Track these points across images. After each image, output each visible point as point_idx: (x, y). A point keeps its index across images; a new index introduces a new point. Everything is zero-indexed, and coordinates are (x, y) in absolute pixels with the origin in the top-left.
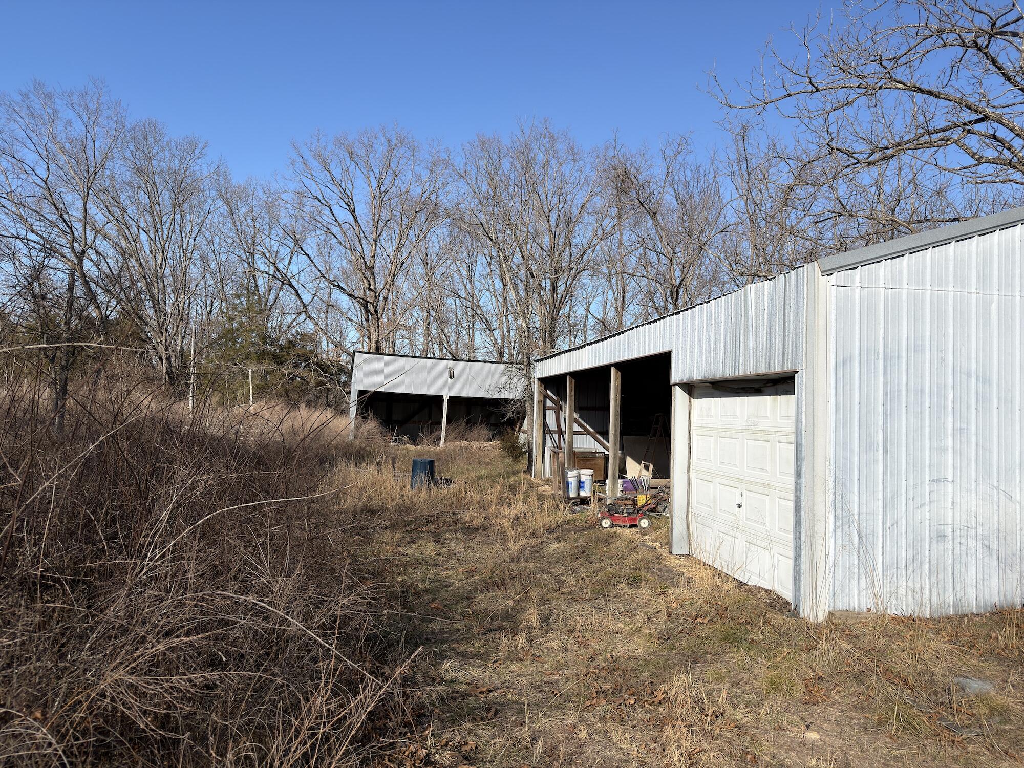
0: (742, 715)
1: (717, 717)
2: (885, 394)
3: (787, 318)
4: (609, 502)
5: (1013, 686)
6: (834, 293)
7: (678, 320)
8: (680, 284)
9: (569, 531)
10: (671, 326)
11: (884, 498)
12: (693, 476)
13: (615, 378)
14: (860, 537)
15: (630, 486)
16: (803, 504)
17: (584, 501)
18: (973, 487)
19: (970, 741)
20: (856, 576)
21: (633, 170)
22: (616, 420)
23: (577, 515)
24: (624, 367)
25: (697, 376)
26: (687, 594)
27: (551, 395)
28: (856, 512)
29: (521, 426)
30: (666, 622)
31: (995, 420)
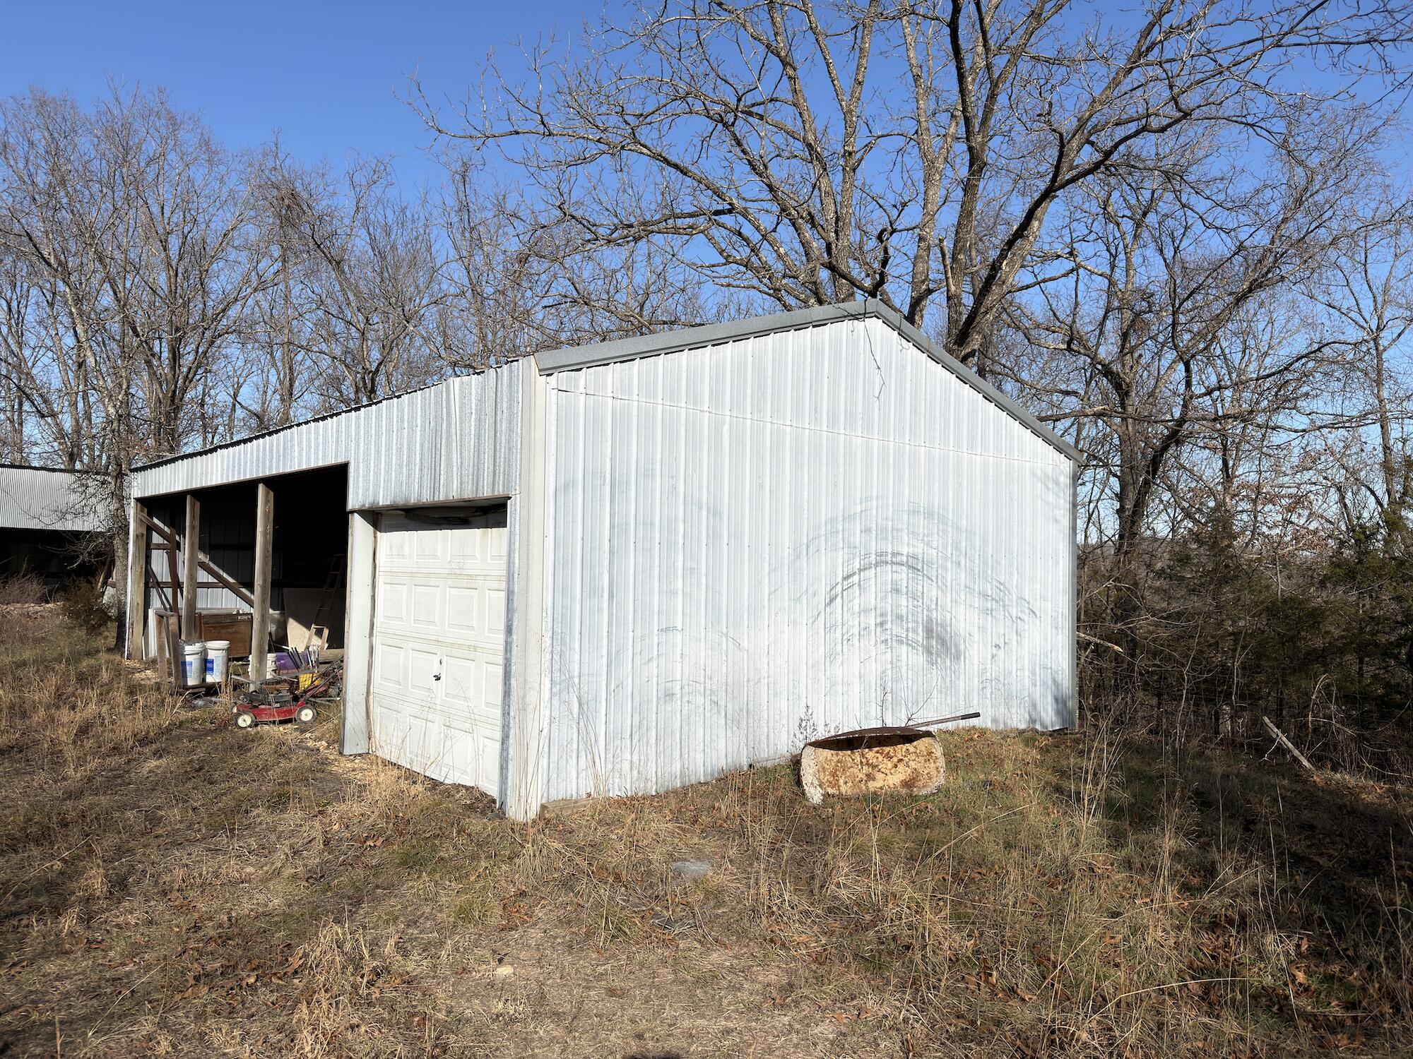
0: (415, 965)
1: (378, 975)
2: (612, 527)
3: (498, 426)
4: (252, 688)
5: (730, 861)
6: (554, 398)
7: (358, 418)
8: (377, 370)
9: (179, 738)
10: (348, 426)
11: (609, 654)
12: (377, 640)
13: (263, 502)
14: (580, 705)
15: (289, 662)
16: (514, 668)
17: (212, 690)
18: (703, 635)
19: (683, 936)
20: (574, 755)
21: (305, 195)
22: (265, 563)
23: (197, 713)
24: (277, 483)
25: (383, 500)
26: (357, 809)
27: (161, 525)
28: (576, 674)
29: (109, 575)
30: (321, 853)
31: (725, 558)
